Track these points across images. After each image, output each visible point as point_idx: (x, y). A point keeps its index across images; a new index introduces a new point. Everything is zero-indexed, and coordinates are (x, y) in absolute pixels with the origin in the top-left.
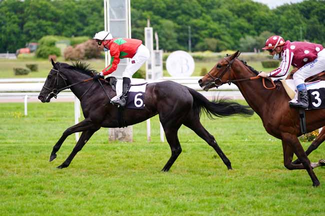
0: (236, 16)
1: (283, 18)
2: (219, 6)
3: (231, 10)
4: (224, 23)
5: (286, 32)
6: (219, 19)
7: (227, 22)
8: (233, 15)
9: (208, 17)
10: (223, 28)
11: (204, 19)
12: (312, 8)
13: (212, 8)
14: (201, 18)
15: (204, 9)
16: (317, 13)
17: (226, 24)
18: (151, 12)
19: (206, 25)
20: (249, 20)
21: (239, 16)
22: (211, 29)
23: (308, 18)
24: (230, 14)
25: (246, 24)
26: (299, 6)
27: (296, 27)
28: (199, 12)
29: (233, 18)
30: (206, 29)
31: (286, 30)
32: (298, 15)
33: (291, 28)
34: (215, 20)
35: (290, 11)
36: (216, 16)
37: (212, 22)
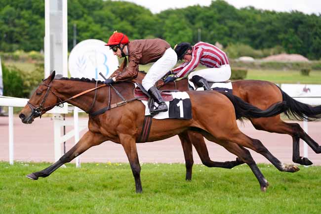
0: (119, 19)
1: (168, 22)
2: (101, 8)
3: (114, 12)
4: (107, 26)
5: (171, 37)
6: (101, 21)
7: (109, 24)
8: (116, 18)
9: (90, 19)
10: (105, 30)
11: (85, 20)
12: (197, 14)
13: (94, 10)
14: (83, 19)
15: (86, 11)
16: (202, 19)
17: (109, 27)
18: (30, 12)
19: (87, 27)
20: (133, 23)
21: (122, 19)
22: (93, 31)
23: (193, 24)
24: (113, 16)
25: (129, 28)
26: (183, 11)
27: (181, 32)
28: (81, 13)
29: (116, 21)
30: (88, 31)
31: (170, 35)
32: (183, 20)
33: (176, 33)
34: (96, 22)
35: (175, 16)
36: (98, 18)
37: (93, 24)
